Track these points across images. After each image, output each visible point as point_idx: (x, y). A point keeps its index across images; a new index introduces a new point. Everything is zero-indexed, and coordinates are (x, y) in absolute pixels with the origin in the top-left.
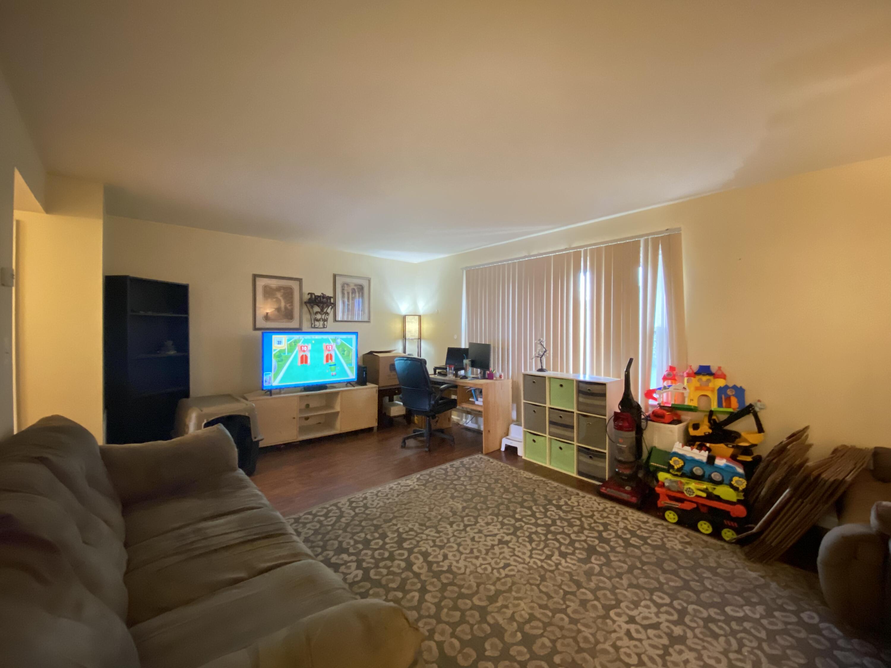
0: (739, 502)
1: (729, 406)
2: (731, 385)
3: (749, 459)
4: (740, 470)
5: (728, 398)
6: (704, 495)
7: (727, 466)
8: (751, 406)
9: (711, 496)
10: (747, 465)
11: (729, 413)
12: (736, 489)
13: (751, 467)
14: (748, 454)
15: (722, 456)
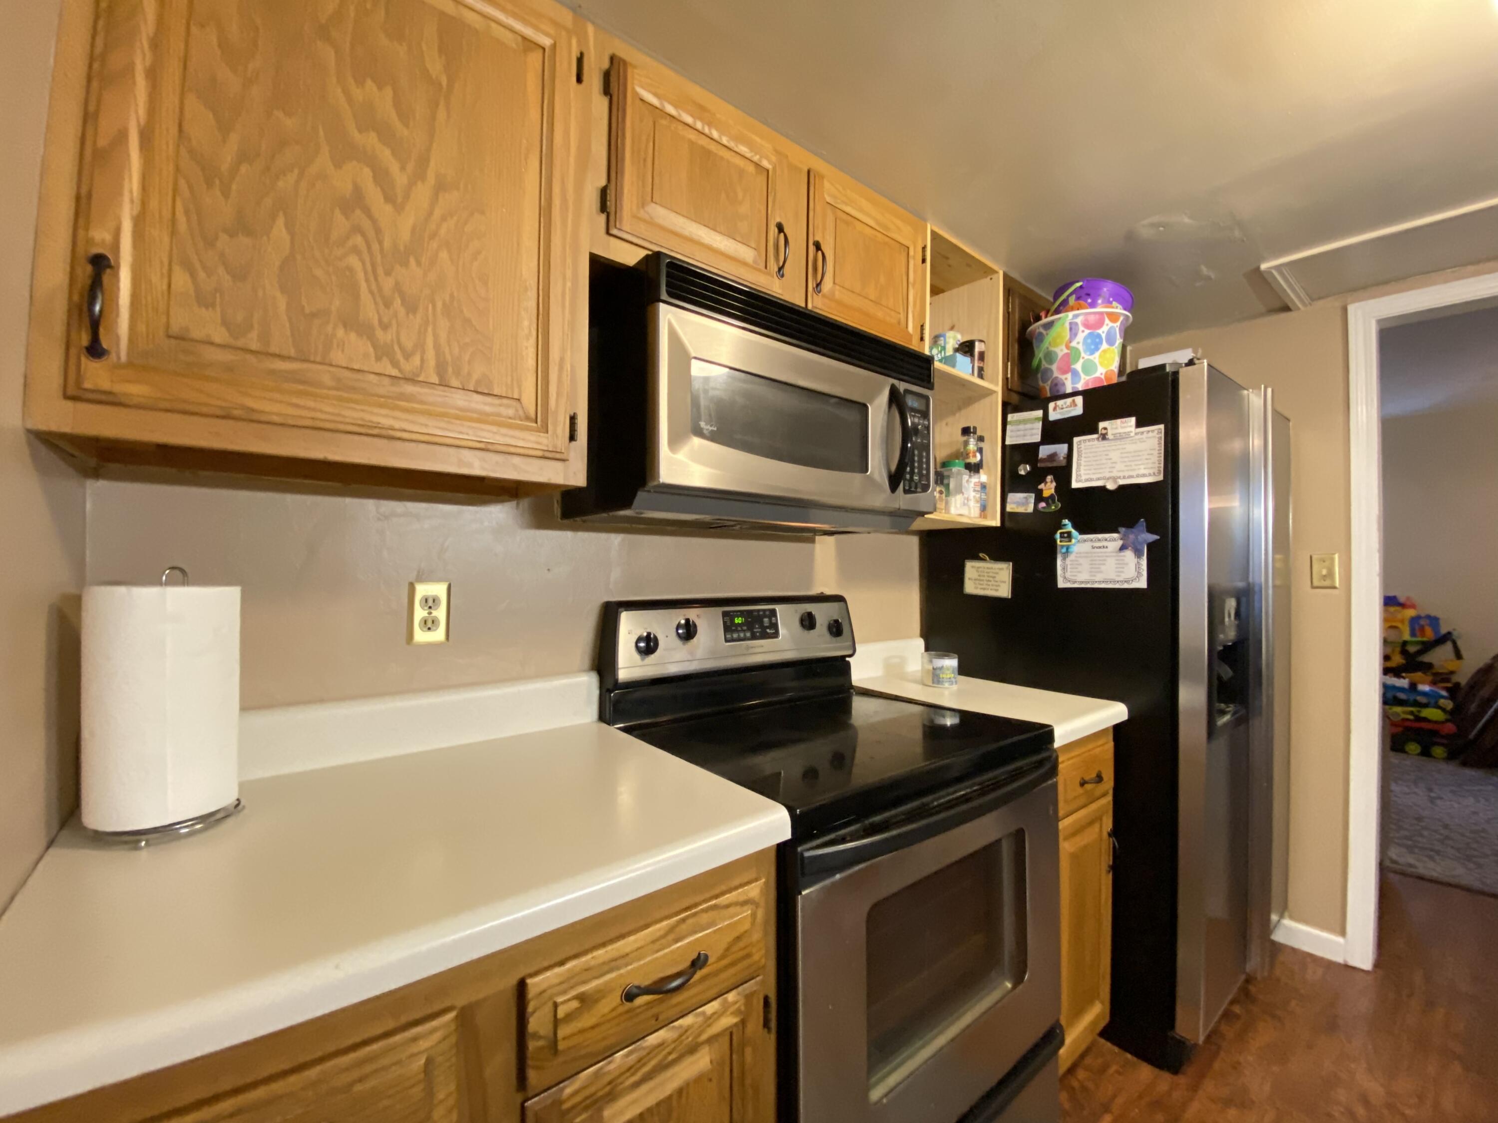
0: (1447, 721)
1: (1423, 635)
2: (1423, 615)
3: (1449, 685)
4: (1444, 693)
5: (1422, 629)
6: (1411, 717)
7: (1431, 691)
8: (1449, 633)
9: (1419, 719)
10: (1447, 689)
11: (1423, 643)
12: (1443, 710)
13: (1454, 691)
14: (1447, 680)
15: (1423, 683)
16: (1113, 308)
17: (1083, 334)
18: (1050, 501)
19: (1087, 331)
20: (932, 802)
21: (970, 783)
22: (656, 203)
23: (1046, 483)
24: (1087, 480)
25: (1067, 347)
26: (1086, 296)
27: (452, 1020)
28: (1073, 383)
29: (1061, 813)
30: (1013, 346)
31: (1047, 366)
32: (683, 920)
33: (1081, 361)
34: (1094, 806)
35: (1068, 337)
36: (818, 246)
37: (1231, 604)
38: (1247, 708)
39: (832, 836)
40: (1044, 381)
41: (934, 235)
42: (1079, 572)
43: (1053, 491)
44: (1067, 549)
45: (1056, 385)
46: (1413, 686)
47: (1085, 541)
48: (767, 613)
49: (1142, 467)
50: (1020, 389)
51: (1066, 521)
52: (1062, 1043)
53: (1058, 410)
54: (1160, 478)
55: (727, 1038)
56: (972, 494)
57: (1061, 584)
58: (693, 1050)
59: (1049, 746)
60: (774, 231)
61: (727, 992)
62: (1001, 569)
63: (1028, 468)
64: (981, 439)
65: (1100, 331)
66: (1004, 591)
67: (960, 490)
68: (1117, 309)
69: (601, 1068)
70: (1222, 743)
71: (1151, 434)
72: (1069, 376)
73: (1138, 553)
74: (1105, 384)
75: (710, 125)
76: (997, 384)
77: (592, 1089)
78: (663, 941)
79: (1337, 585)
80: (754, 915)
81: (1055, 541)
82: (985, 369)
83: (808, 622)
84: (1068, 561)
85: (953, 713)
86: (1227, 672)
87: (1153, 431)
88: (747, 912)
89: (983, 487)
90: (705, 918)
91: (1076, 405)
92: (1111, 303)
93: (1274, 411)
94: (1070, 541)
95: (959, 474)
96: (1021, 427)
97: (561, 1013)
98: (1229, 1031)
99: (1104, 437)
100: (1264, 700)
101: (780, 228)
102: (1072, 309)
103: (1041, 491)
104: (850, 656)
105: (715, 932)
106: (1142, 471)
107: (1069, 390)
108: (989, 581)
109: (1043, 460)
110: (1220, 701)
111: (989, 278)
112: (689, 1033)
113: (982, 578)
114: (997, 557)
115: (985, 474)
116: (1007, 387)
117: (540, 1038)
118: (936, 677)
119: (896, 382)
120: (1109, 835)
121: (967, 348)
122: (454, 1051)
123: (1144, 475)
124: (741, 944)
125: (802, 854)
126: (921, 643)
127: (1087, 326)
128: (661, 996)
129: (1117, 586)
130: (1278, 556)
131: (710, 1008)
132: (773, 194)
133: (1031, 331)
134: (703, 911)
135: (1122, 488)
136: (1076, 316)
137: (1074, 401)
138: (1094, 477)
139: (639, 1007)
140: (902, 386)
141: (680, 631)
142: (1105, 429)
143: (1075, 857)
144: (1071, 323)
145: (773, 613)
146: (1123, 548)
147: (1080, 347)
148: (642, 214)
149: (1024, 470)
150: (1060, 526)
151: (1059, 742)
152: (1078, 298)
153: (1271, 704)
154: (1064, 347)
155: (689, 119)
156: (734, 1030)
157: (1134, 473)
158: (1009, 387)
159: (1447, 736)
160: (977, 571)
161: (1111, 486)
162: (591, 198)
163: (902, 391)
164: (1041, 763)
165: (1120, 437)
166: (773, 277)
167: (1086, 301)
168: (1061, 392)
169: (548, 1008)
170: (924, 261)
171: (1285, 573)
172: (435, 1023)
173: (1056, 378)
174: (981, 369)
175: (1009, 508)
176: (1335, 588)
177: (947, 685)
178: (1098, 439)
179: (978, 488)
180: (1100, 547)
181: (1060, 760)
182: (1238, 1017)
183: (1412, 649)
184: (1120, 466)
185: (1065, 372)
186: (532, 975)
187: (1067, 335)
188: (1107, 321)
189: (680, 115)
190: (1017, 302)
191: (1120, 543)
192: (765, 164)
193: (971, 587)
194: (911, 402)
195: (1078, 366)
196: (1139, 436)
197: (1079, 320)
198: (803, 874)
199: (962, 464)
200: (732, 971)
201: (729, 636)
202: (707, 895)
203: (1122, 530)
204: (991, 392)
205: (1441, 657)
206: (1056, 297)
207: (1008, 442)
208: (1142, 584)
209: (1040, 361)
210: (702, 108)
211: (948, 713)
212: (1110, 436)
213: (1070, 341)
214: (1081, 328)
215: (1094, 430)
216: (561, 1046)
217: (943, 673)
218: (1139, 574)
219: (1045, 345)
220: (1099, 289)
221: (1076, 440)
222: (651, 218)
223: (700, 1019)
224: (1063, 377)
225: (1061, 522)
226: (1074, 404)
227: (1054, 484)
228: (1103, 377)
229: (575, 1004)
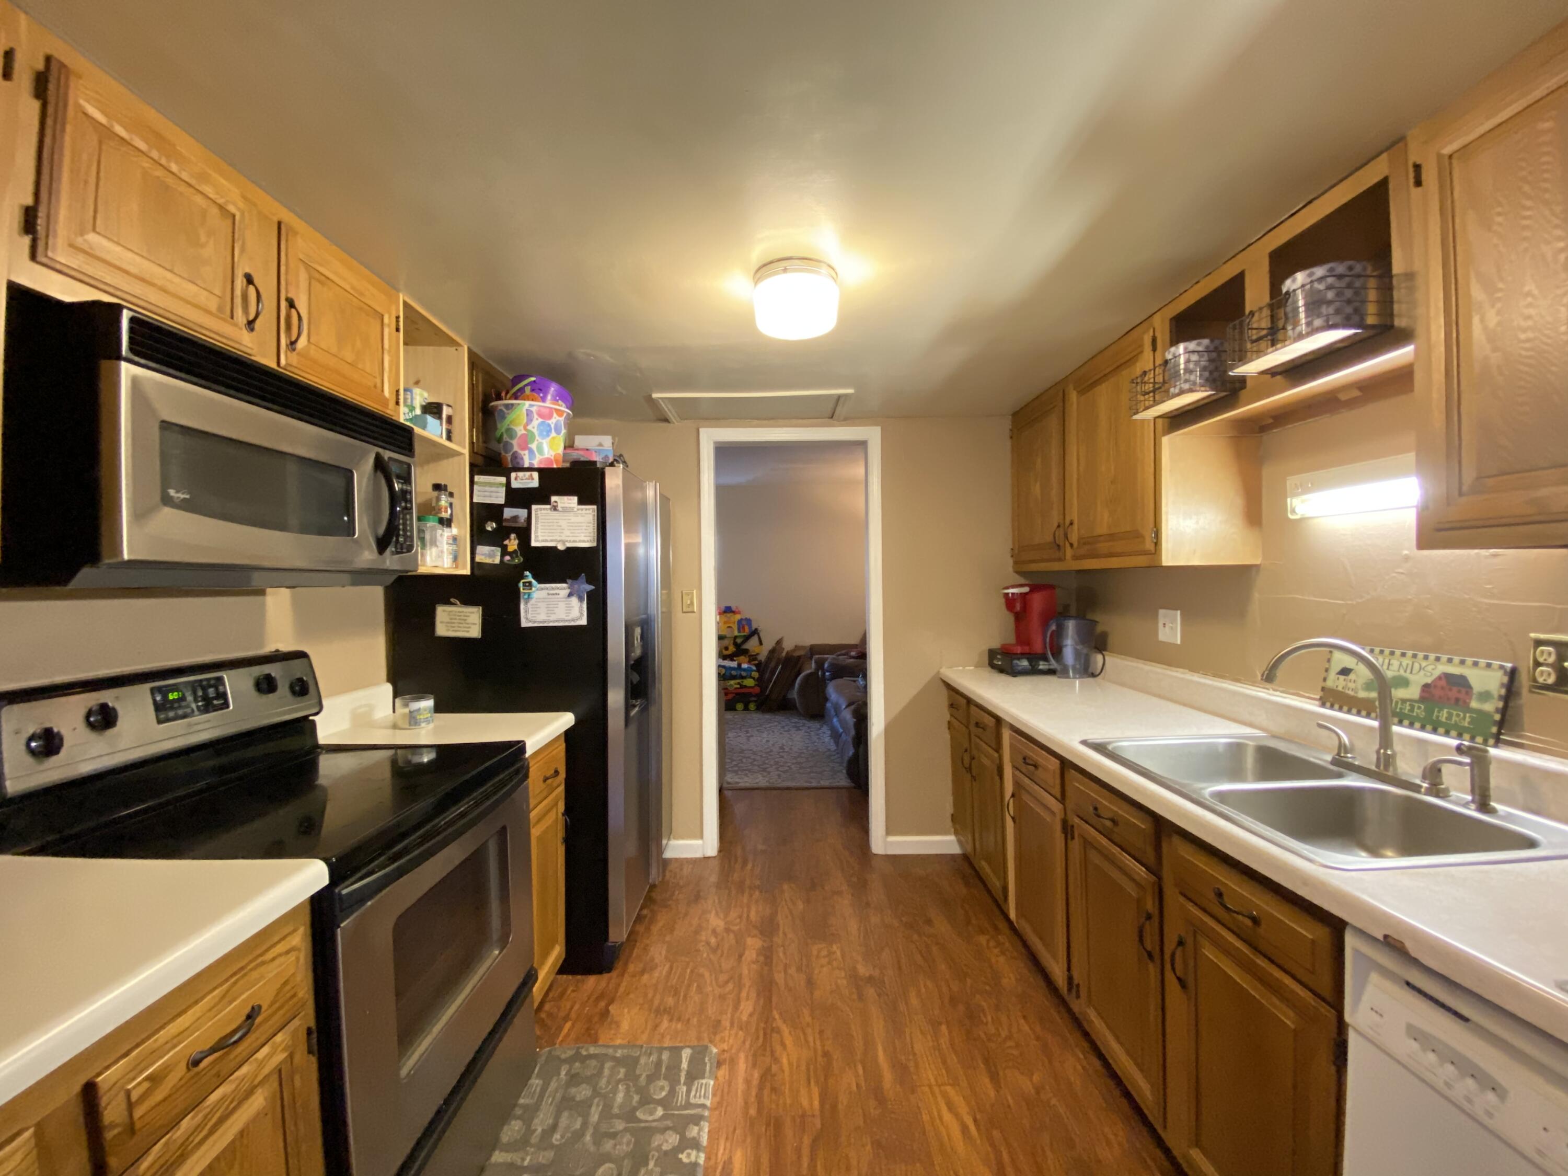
0: (756, 685)
1: (744, 631)
2: (743, 618)
3: (757, 662)
4: (754, 668)
5: (743, 628)
6: (738, 686)
7: (748, 667)
8: (756, 629)
9: (742, 687)
10: (756, 665)
11: (744, 636)
12: (754, 678)
13: (758, 666)
14: (755, 659)
15: (744, 663)
16: (559, 405)
17: (536, 421)
18: (514, 555)
19: (540, 420)
20: (440, 822)
21: (467, 800)
22: (99, 233)
23: (510, 540)
24: (543, 541)
25: (525, 428)
26: (539, 390)
27: (31, 1138)
28: (530, 459)
29: (531, 806)
30: (478, 415)
31: (508, 440)
32: (235, 983)
33: (536, 443)
34: (554, 794)
35: (525, 421)
36: (291, 304)
37: (638, 631)
38: (647, 700)
39: (364, 871)
40: (506, 452)
41: (406, 304)
42: (539, 614)
43: (516, 547)
44: (529, 595)
45: (516, 458)
46: (739, 665)
47: (542, 589)
48: (212, 682)
49: (583, 535)
50: (484, 454)
51: (527, 573)
52: (537, 979)
53: (519, 480)
54: (595, 544)
55: (276, 1076)
56: (445, 547)
57: (524, 624)
58: (250, 1093)
59: (522, 757)
60: (242, 282)
61: (275, 1035)
62: (473, 613)
63: (494, 525)
64: (451, 495)
65: (550, 422)
66: (475, 632)
67: (434, 543)
68: (563, 407)
69: (171, 1137)
70: (633, 727)
71: (588, 512)
72: (526, 452)
73: (581, 599)
74: (555, 466)
75: (168, 157)
76: (464, 447)
77: (166, 1157)
78: (220, 1006)
79: (695, 610)
80: (298, 959)
81: (519, 589)
82: (452, 431)
83: (266, 685)
84: (529, 605)
85: (429, 749)
86: (636, 678)
87: (589, 509)
88: (292, 957)
89: (455, 539)
90: (255, 975)
91: (533, 479)
92: (558, 401)
93: (660, 494)
94: (531, 589)
95: (433, 529)
96: (487, 488)
97: (134, 1096)
98: (641, 928)
99: (555, 508)
100: (657, 693)
101: (249, 280)
102: (527, 398)
103: (506, 546)
104: (316, 714)
105: (265, 984)
106: (583, 538)
107: (526, 465)
108: (460, 623)
109: (507, 520)
110: (632, 698)
111: (455, 348)
112: (245, 1080)
113: (453, 621)
114: (467, 602)
115: (456, 527)
116: (473, 450)
117: (116, 1126)
118: (413, 720)
119: (380, 450)
120: (563, 815)
121: (433, 409)
122: (36, 1165)
123: (584, 541)
124: (288, 987)
125: (340, 894)
126: (388, 688)
127: (540, 415)
128: (225, 1050)
129: (567, 624)
130: (664, 592)
131: (260, 1055)
132: (240, 242)
133: (492, 406)
134: (251, 970)
135: (569, 549)
136: (531, 406)
137: (531, 475)
138: (549, 538)
139: (204, 1069)
140: (387, 454)
141: (92, 719)
142: (556, 502)
143: (539, 839)
144: (527, 410)
145: (220, 680)
146: (570, 595)
147: (535, 431)
148: (79, 241)
149: (490, 526)
150: (523, 577)
151: (529, 752)
152: (533, 390)
153: (660, 695)
154: (522, 427)
155: (142, 146)
156: (283, 1067)
157: (577, 539)
158: (475, 450)
159: (756, 695)
160: (449, 615)
161: (561, 547)
162: (14, 218)
163: (386, 458)
164: (517, 772)
165: (566, 510)
166: (241, 329)
167: (539, 394)
168: (520, 466)
169: (122, 1097)
170: (398, 330)
171: (668, 602)
172: (14, 1144)
173: (516, 452)
174: (449, 432)
175: (478, 559)
176: (694, 612)
177: (423, 725)
178: (551, 509)
179: (451, 542)
180: (554, 594)
181: (530, 765)
182: (645, 916)
183: (739, 641)
184: (567, 533)
185: (523, 449)
186: (99, 1074)
187: (524, 419)
188: (555, 415)
189: (131, 139)
190: (480, 375)
191: (568, 591)
192: (232, 209)
193: (442, 630)
194: (394, 468)
195: (533, 446)
196: (580, 512)
197: (534, 409)
198: (342, 910)
199: (436, 518)
200: (281, 1012)
201: (162, 716)
202: (251, 957)
203: (569, 581)
204: (459, 454)
205: (752, 645)
206: (514, 385)
207: (475, 500)
208: (583, 621)
209: (502, 435)
210: (158, 135)
211: (425, 750)
212: (559, 508)
213: (527, 424)
214: (536, 416)
215: (548, 502)
216: (138, 1125)
217: (420, 714)
218: (582, 614)
219: (507, 422)
220: (548, 387)
221: (534, 507)
222: (91, 248)
223: (255, 1065)
224: (522, 452)
225: (523, 573)
226: (531, 478)
227: (517, 542)
228: (552, 458)
229: (146, 1085)
